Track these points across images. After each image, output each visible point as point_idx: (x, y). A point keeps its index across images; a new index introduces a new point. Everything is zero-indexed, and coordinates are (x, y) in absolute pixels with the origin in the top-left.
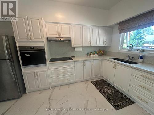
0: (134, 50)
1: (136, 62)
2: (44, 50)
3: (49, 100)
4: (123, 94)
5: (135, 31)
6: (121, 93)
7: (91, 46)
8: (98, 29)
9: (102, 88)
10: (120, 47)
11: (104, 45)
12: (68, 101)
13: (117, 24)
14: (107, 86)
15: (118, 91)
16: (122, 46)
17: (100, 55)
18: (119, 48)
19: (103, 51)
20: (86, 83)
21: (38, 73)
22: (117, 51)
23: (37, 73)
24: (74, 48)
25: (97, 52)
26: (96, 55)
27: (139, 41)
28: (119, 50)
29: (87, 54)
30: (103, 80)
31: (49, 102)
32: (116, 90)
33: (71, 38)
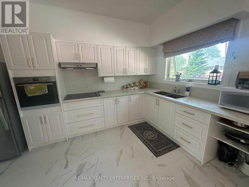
0: (181, 80)
1: (182, 95)
2: (55, 83)
3: (66, 156)
4: (167, 138)
5: (194, 52)
6: (165, 137)
7: (127, 75)
8: (136, 51)
9: (142, 133)
10: (166, 77)
11: (145, 74)
12: (94, 154)
13: (161, 44)
14: (150, 130)
15: (163, 135)
16: (168, 75)
17: (142, 88)
18: (164, 78)
19: (146, 83)
20: (121, 129)
21: (47, 117)
22: (163, 82)
23: (45, 117)
24: (103, 78)
25: (137, 84)
26: (135, 88)
27: (200, 67)
28: (165, 80)
29: (123, 87)
30: (146, 123)
31: (66, 158)
32: (161, 133)
33: (97, 64)
